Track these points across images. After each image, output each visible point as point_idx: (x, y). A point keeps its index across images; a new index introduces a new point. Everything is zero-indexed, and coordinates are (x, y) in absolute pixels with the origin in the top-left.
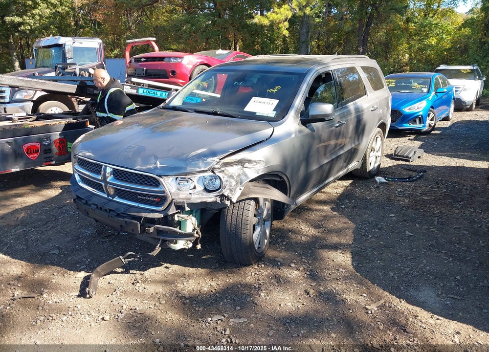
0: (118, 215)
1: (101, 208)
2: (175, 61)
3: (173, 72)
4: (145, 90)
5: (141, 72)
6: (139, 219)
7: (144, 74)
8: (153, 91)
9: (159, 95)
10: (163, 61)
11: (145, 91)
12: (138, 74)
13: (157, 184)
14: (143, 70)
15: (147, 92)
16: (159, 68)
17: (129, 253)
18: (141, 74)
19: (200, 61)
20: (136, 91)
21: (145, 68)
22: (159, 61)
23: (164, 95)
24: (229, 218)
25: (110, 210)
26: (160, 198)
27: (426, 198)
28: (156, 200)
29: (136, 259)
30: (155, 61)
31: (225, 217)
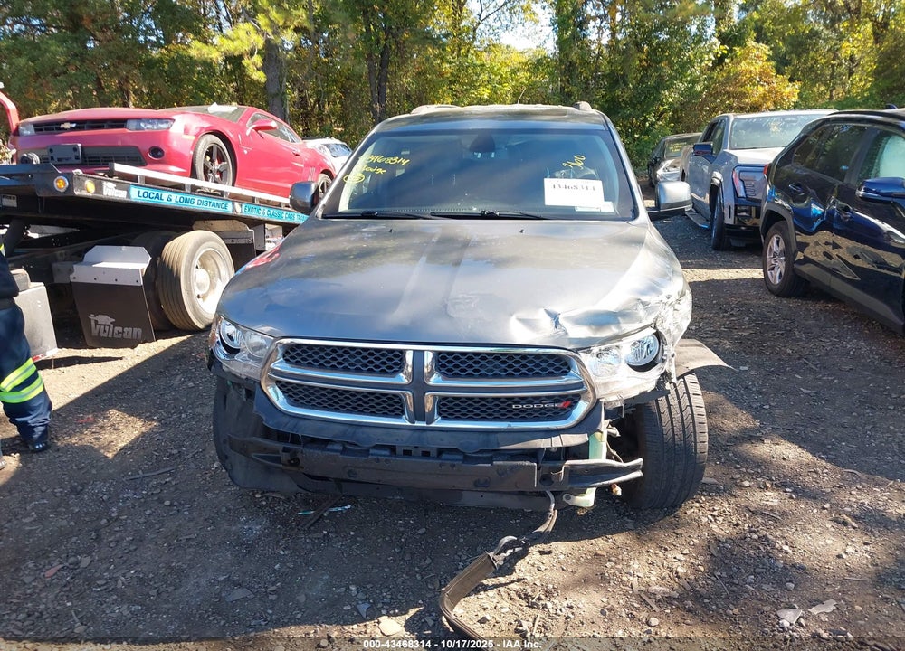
0: (467, 459)
1: (407, 453)
2: (149, 126)
3: (156, 151)
4: (142, 191)
5: (73, 155)
6: (533, 454)
7: (77, 158)
8: (155, 193)
9: (165, 200)
10: (122, 127)
11: (141, 195)
12: (59, 160)
13: (565, 369)
14: (75, 149)
15: (146, 195)
16: (120, 143)
17: (506, 539)
18: (67, 159)
19: (206, 125)
20: (125, 192)
21: (79, 145)
22: (113, 127)
23: (173, 201)
24: (665, 418)
25: (441, 451)
26: (568, 400)
27: (744, 334)
28: (561, 405)
29: (517, 549)
30: (102, 127)
31: (655, 418)
